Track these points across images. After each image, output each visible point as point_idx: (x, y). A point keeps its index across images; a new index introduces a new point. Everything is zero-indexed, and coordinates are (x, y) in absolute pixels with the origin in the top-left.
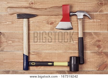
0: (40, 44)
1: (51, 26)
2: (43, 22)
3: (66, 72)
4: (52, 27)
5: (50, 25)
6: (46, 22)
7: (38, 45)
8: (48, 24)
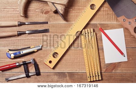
0: (32, 39)
1: (46, 15)
2: (36, 11)
3: (66, 74)
4: (47, 17)
5: (44, 15)
6: (40, 11)
7: (30, 39)
8: (42, 13)
